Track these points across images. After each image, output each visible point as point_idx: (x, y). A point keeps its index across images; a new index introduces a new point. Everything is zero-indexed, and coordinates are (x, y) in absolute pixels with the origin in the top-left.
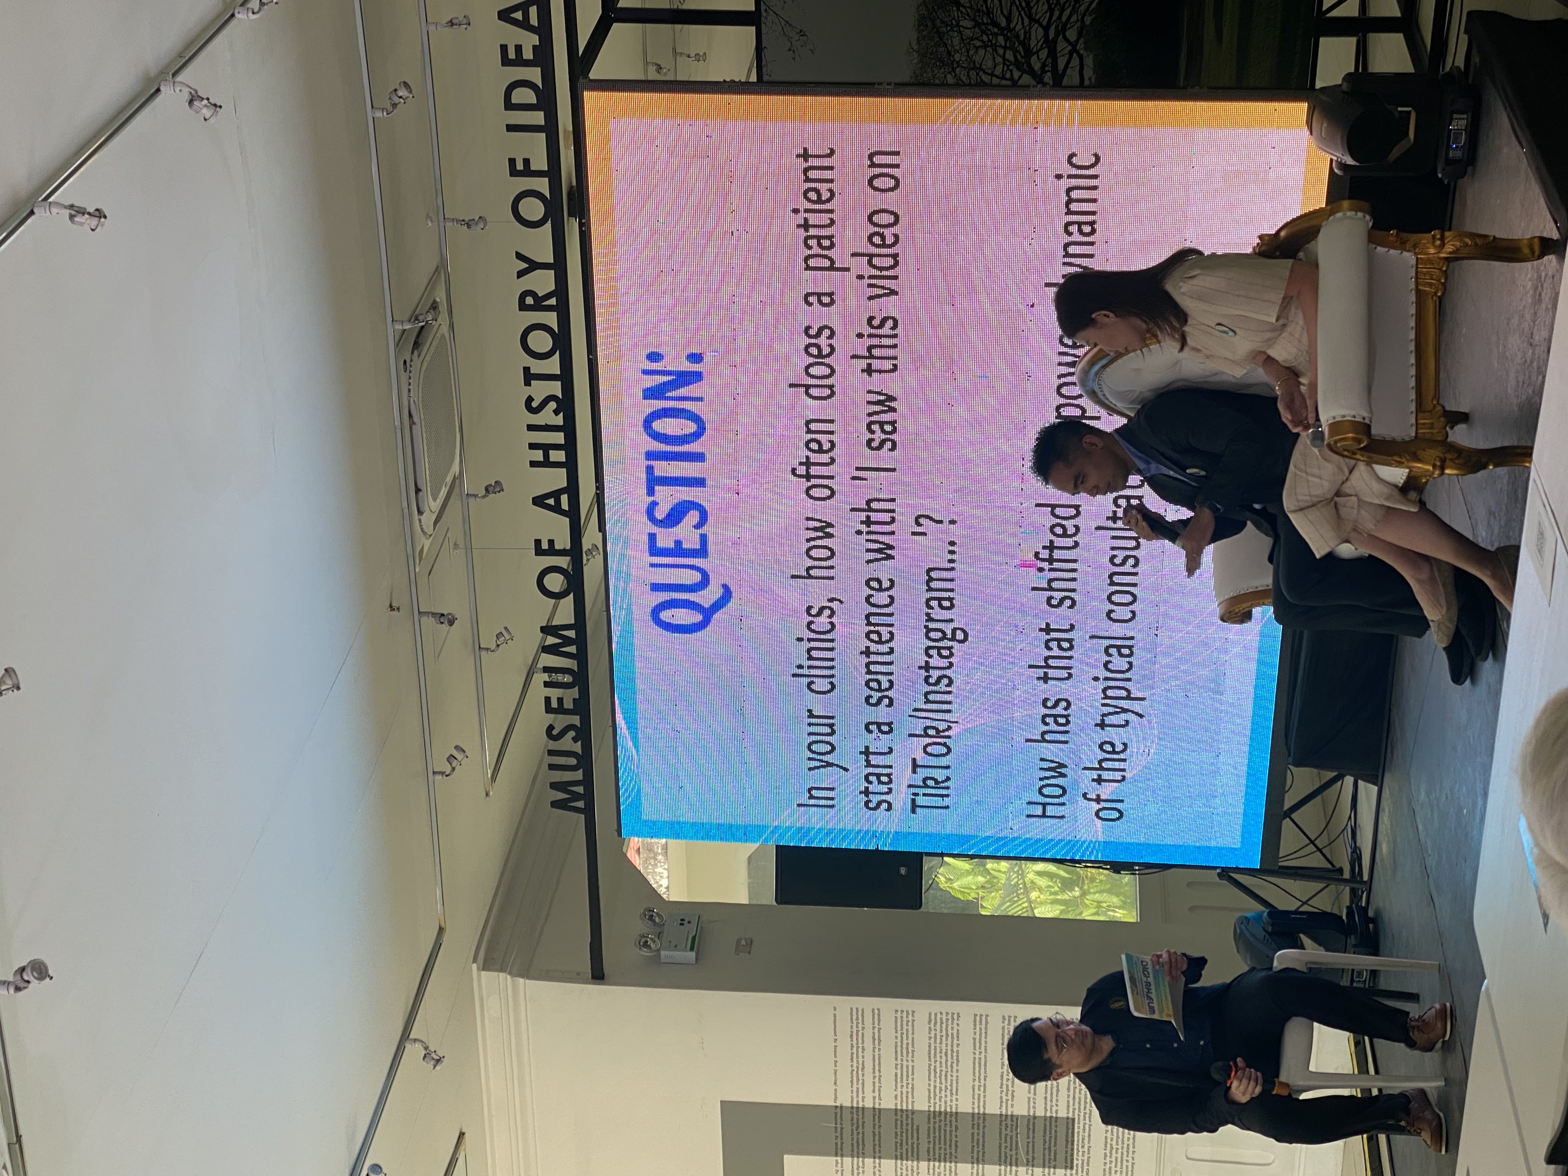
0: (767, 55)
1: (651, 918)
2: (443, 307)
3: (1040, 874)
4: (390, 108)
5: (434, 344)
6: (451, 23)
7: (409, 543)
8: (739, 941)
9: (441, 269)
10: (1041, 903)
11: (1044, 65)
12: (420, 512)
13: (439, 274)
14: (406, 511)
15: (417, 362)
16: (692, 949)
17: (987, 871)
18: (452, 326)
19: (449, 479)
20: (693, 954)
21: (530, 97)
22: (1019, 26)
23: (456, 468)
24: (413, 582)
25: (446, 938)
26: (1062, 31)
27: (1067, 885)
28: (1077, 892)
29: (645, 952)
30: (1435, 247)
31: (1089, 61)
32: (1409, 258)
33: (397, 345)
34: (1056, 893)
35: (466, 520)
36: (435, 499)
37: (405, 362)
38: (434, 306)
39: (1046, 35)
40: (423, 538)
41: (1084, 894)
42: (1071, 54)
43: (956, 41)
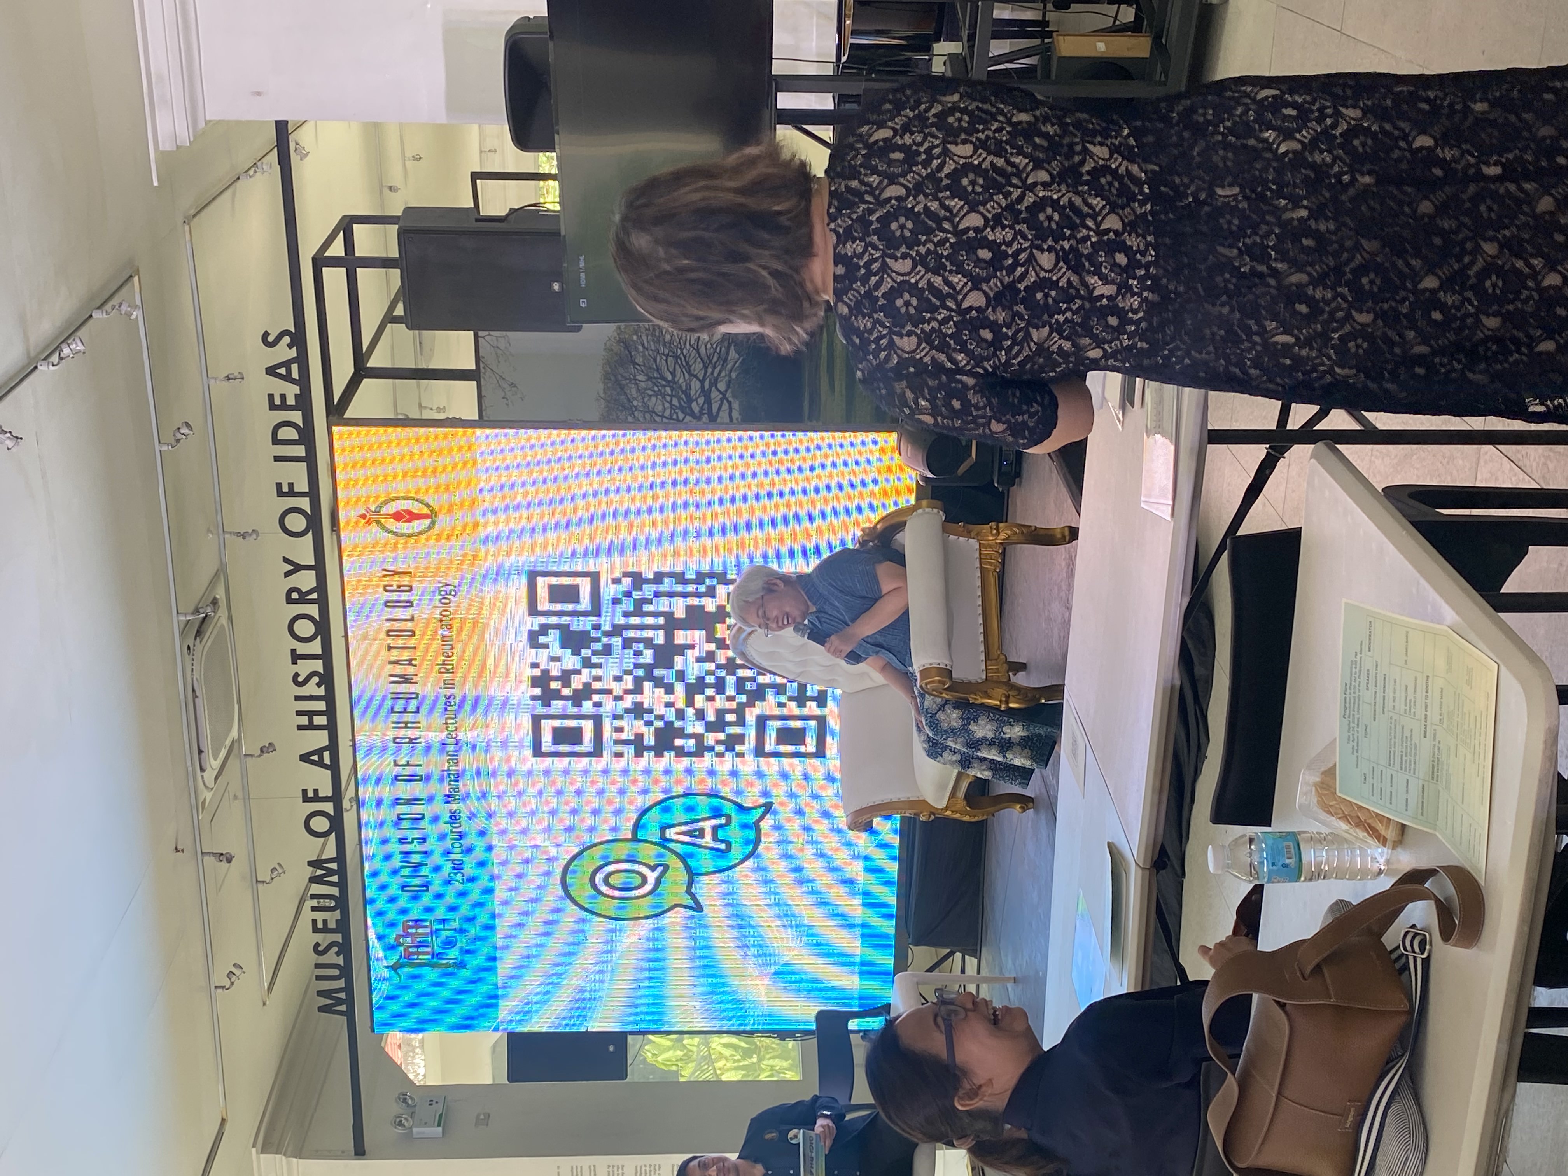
0: (486, 402)
1: (405, 1101)
2: (223, 603)
3: (726, 1046)
4: (174, 443)
5: (215, 632)
6: (228, 378)
7: (193, 795)
8: (479, 1115)
9: (221, 572)
10: (728, 1070)
11: (702, 409)
12: (202, 770)
13: (219, 577)
14: (190, 769)
15: (199, 647)
16: (439, 1125)
17: (684, 1047)
18: (230, 618)
19: (228, 743)
20: (440, 1129)
21: (293, 434)
22: (681, 380)
23: (234, 733)
24: (196, 829)
25: (228, 1128)
26: (714, 383)
27: (747, 1054)
28: (755, 1059)
29: (400, 1130)
30: (993, 535)
31: (736, 405)
32: (974, 543)
33: (182, 633)
34: (738, 1061)
35: (244, 774)
36: (215, 759)
37: (189, 647)
38: (215, 602)
39: (703, 387)
40: (205, 790)
41: (760, 1060)
42: (722, 400)
43: (634, 391)
